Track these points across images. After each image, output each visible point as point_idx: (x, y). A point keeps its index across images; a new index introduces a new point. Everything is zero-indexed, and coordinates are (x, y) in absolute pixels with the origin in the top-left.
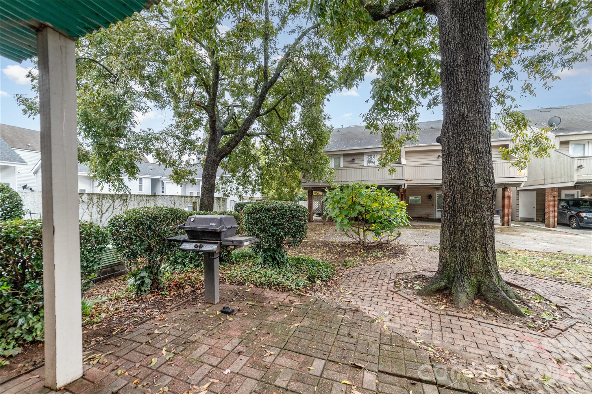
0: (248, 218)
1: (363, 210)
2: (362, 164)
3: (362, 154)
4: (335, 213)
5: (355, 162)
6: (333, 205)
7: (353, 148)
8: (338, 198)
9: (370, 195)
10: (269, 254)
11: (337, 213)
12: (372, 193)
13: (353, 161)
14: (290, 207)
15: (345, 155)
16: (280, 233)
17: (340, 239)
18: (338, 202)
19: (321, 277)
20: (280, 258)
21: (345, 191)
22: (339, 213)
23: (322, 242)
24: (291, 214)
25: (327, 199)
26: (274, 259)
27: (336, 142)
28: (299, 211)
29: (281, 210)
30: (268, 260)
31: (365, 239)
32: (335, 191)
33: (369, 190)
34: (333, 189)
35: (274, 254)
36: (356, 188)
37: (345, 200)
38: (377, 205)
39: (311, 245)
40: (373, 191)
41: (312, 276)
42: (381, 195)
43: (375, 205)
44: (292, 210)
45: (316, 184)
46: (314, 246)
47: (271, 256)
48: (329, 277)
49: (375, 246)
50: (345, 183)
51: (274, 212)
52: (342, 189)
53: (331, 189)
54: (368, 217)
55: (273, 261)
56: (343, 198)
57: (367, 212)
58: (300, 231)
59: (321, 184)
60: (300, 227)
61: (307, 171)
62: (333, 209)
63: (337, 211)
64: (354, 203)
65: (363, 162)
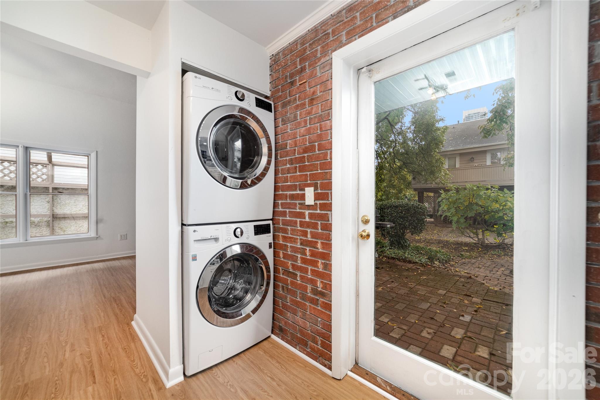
0: (380, 212)
1: (481, 210)
2: (484, 163)
3: (485, 152)
4: (450, 213)
5: (475, 161)
6: (449, 205)
7: (472, 146)
8: (455, 199)
9: (489, 196)
10: (396, 239)
11: (452, 213)
12: (492, 195)
13: (472, 160)
14: (413, 205)
15: (462, 155)
16: (405, 223)
17: (455, 239)
18: (454, 203)
19: (438, 259)
20: (404, 243)
21: (462, 193)
22: (455, 213)
23: (435, 240)
24: (414, 210)
25: (442, 199)
26: (399, 243)
27: (450, 140)
28: (421, 208)
29: (406, 207)
30: (394, 244)
31: (483, 239)
32: (451, 192)
33: (489, 191)
34: (448, 191)
35: (399, 239)
36: (473, 190)
37: (462, 201)
38: (497, 206)
39: (424, 242)
40: (493, 193)
41: (431, 258)
42: (503, 196)
43: (496, 206)
44: (415, 207)
45: (428, 185)
46: (427, 242)
47: (397, 241)
48: (446, 261)
49: (496, 246)
50: (462, 184)
51: (401, 208)
52: (458, 190)
53: (447, 191)
54: (487, 217)
55: (398, 245)
56: (460, 199)
57: (487, 212)
58: (421, 223)
59: (433, 185)
60: (421, 221)
61: (419, 173)
62: (449, 209)
63: (453, 210)
64: (471, 204)
65: (484, 160)
